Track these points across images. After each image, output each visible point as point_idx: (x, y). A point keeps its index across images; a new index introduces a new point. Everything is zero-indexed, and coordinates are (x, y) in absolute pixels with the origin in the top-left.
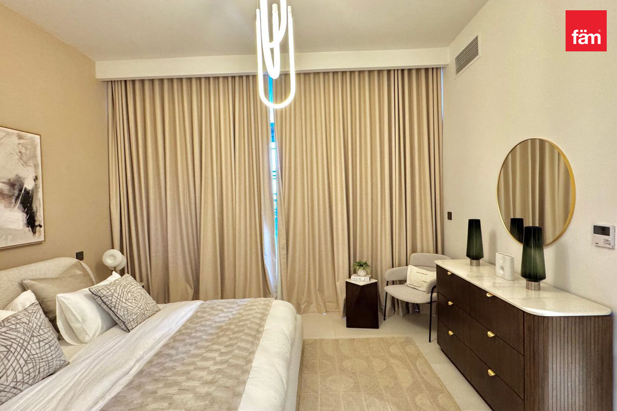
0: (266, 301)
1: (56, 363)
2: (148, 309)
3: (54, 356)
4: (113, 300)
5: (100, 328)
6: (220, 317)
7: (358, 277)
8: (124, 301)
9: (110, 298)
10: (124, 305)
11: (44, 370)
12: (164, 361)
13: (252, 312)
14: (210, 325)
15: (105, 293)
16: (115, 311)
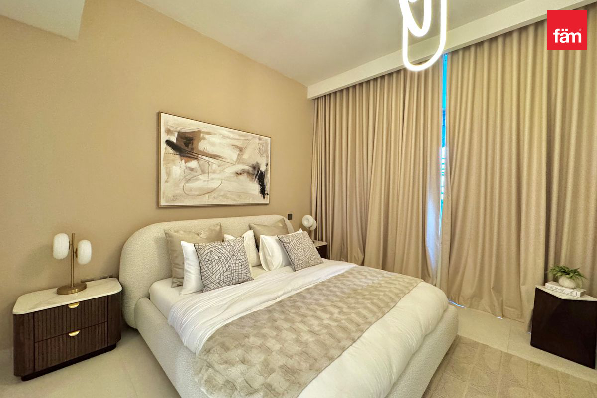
0: (412, 280)
1: (243, 277)
2: (312, 259)
3: (243, 272)
4: (289, 246)
5: (281, 264)
6: (361, 281)
7: (559, 287)
8: (296, 249)
9: (288, 245)
10: (295, 251)
11: (236, 279)
12: (298, 300)
13: (392, 286)
14: (349, 285)
15: (285, 240)
16: (290, 254)
